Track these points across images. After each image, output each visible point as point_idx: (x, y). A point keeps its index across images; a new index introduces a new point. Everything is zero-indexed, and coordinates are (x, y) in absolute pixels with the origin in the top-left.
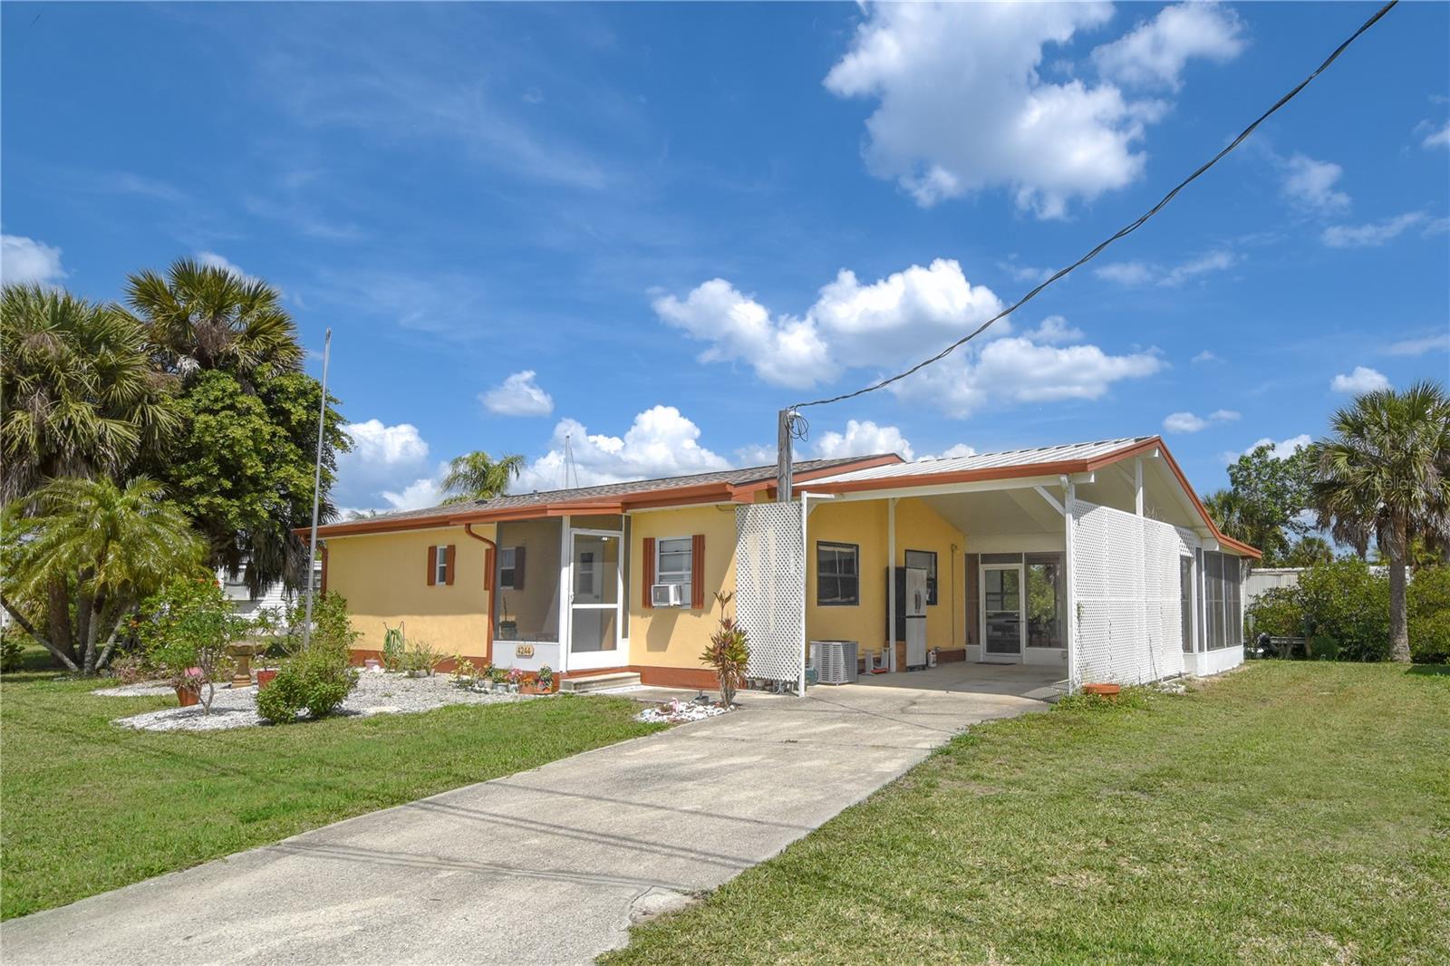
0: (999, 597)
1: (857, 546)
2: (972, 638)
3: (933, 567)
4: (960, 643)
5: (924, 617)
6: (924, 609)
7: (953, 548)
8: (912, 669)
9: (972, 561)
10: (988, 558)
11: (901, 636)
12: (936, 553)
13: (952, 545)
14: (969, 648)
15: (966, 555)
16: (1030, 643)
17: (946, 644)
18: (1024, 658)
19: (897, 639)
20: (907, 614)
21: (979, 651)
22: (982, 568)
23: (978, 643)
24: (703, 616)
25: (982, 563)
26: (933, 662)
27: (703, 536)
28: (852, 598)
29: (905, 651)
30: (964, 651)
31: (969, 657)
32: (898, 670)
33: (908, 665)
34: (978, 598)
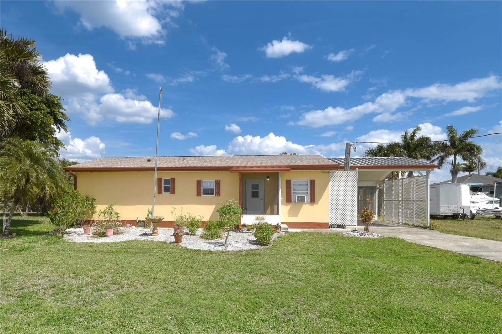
24: (315, 205)
27: (314, 180)
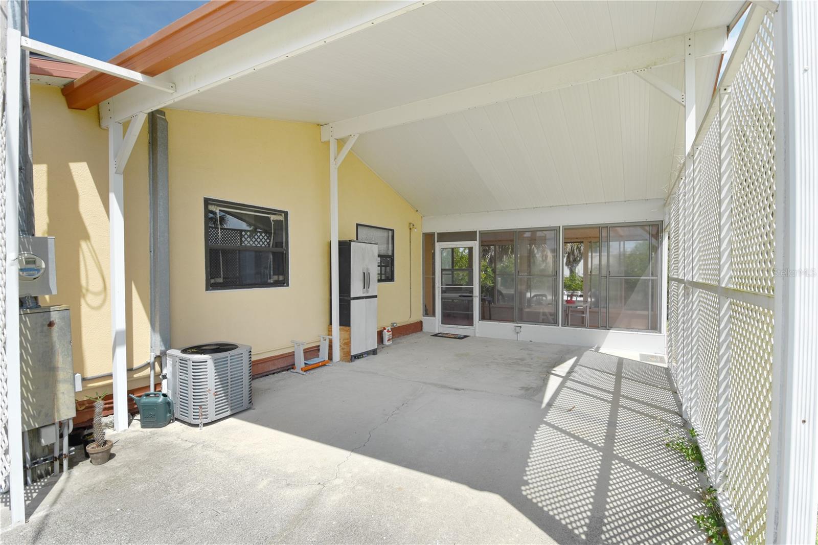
0: (450, 272)
1: (286, 214)
2: (429, 311)
3: (390, 245)
4: (417, 315)
5: (376, 297)
6: (375, 287)
7: (411, 227)
8: (357, 357)
9: (429, 240)
10: (444, 237)
11: (345, 320)
12: (393, 231)
13: (410, 224)
14: (427, 321)
15: (423, 233)
16: (483, 317)
17: (402, 319)
18: (477, 330)
19: (341, 324)
20: (352, 296)
21: (435, 324)
22: (438, 246)
23: (434, 314)
25: (438, 242)
26: (389, 340)
28: (281, 278)
29: (350, 338)
30: (421, 322)
31: (426, 328)
32: (342, 359)
33: (352, 354)
34: (434, 274)
